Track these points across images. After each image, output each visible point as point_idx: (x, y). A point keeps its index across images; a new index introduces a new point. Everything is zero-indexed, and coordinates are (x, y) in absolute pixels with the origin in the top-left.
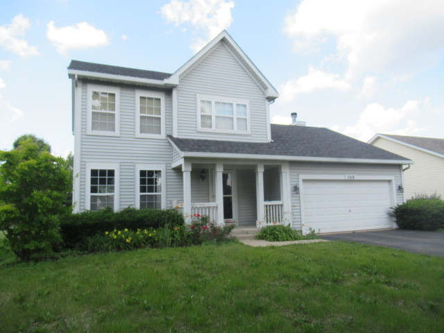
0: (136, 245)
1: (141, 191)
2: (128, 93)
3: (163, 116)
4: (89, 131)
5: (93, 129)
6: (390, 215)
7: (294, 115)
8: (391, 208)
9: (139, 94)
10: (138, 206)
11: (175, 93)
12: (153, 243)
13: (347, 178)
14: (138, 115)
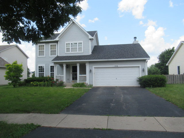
0: (37, 86)
1: (51, 72)
2: (47, 45)
3: (56, 50)
4: (38, 56)
5: (39, 56)
6: (138, 81)
7: (135, 38)
8: (138, 78)
9: (50, 44)
10: (50, 76)
11: (59, 42)
12: (40, 85)
13: (114, 66)
14: (50, 50)
